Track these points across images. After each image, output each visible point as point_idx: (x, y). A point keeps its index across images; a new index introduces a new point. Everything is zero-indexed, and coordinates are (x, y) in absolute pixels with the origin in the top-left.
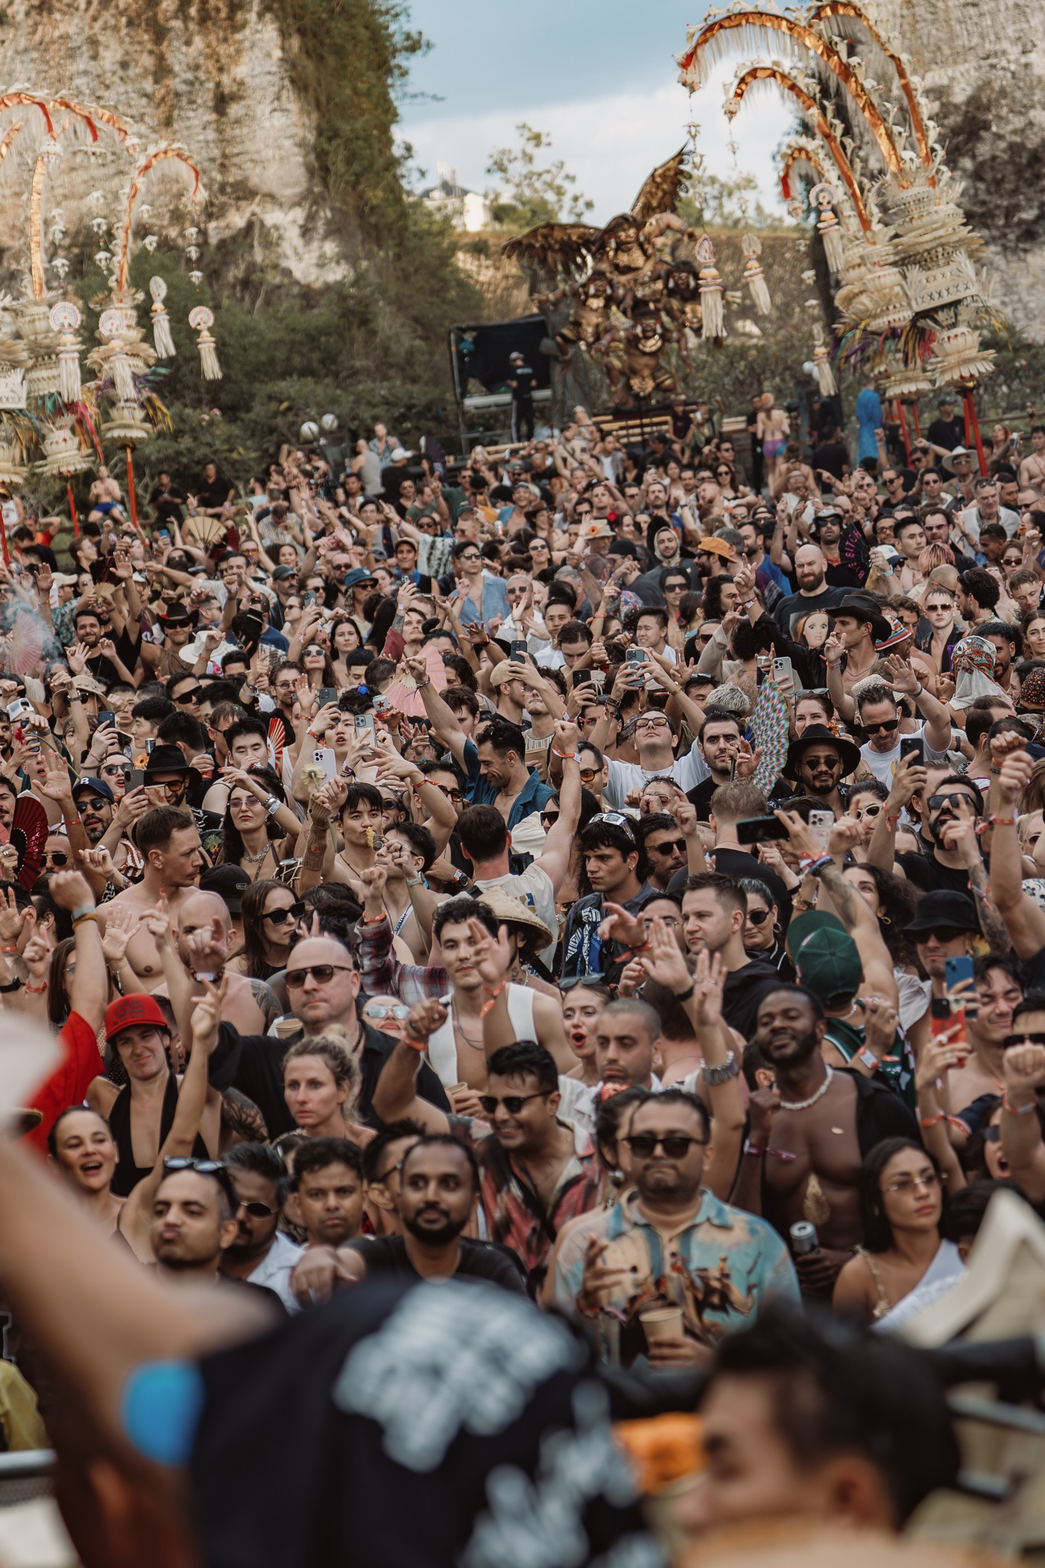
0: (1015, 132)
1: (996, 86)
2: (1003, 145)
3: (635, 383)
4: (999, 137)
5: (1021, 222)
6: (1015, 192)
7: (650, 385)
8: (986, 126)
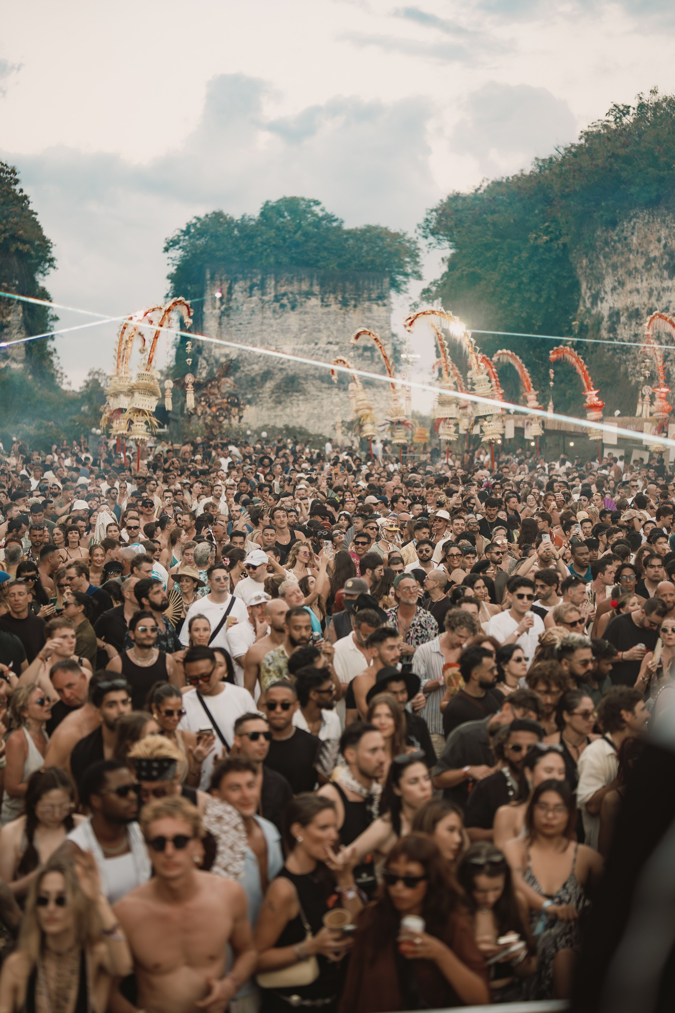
0: (248, 371)
1: (244, 356)
2: (243, 374)
3: (214, 430)
4: (243, 371)
5: (247, 398)
6: (246, 388)
7: (218, 431)
8: (239, 368)
